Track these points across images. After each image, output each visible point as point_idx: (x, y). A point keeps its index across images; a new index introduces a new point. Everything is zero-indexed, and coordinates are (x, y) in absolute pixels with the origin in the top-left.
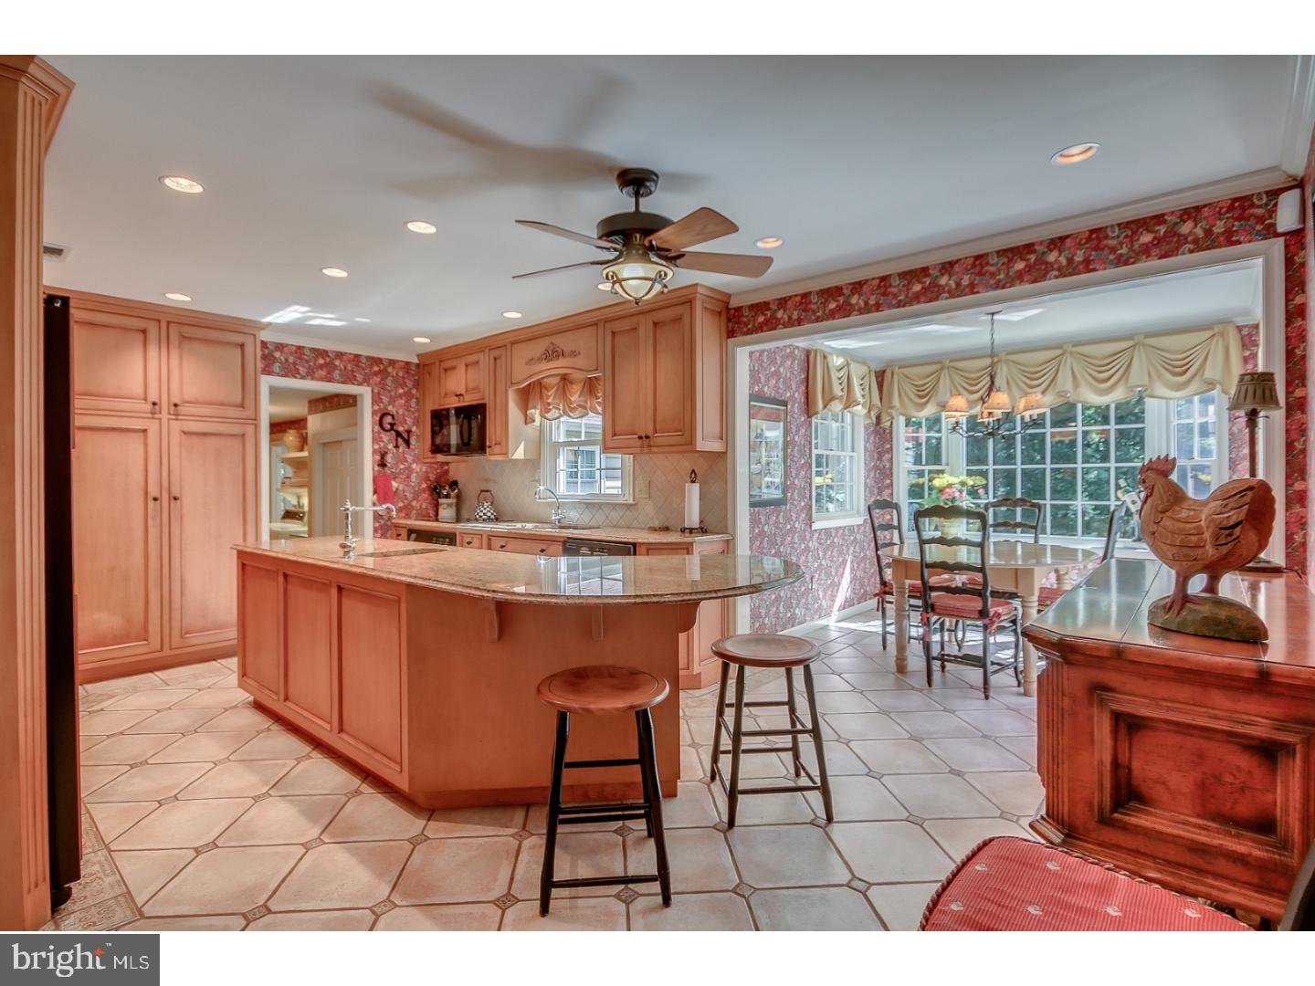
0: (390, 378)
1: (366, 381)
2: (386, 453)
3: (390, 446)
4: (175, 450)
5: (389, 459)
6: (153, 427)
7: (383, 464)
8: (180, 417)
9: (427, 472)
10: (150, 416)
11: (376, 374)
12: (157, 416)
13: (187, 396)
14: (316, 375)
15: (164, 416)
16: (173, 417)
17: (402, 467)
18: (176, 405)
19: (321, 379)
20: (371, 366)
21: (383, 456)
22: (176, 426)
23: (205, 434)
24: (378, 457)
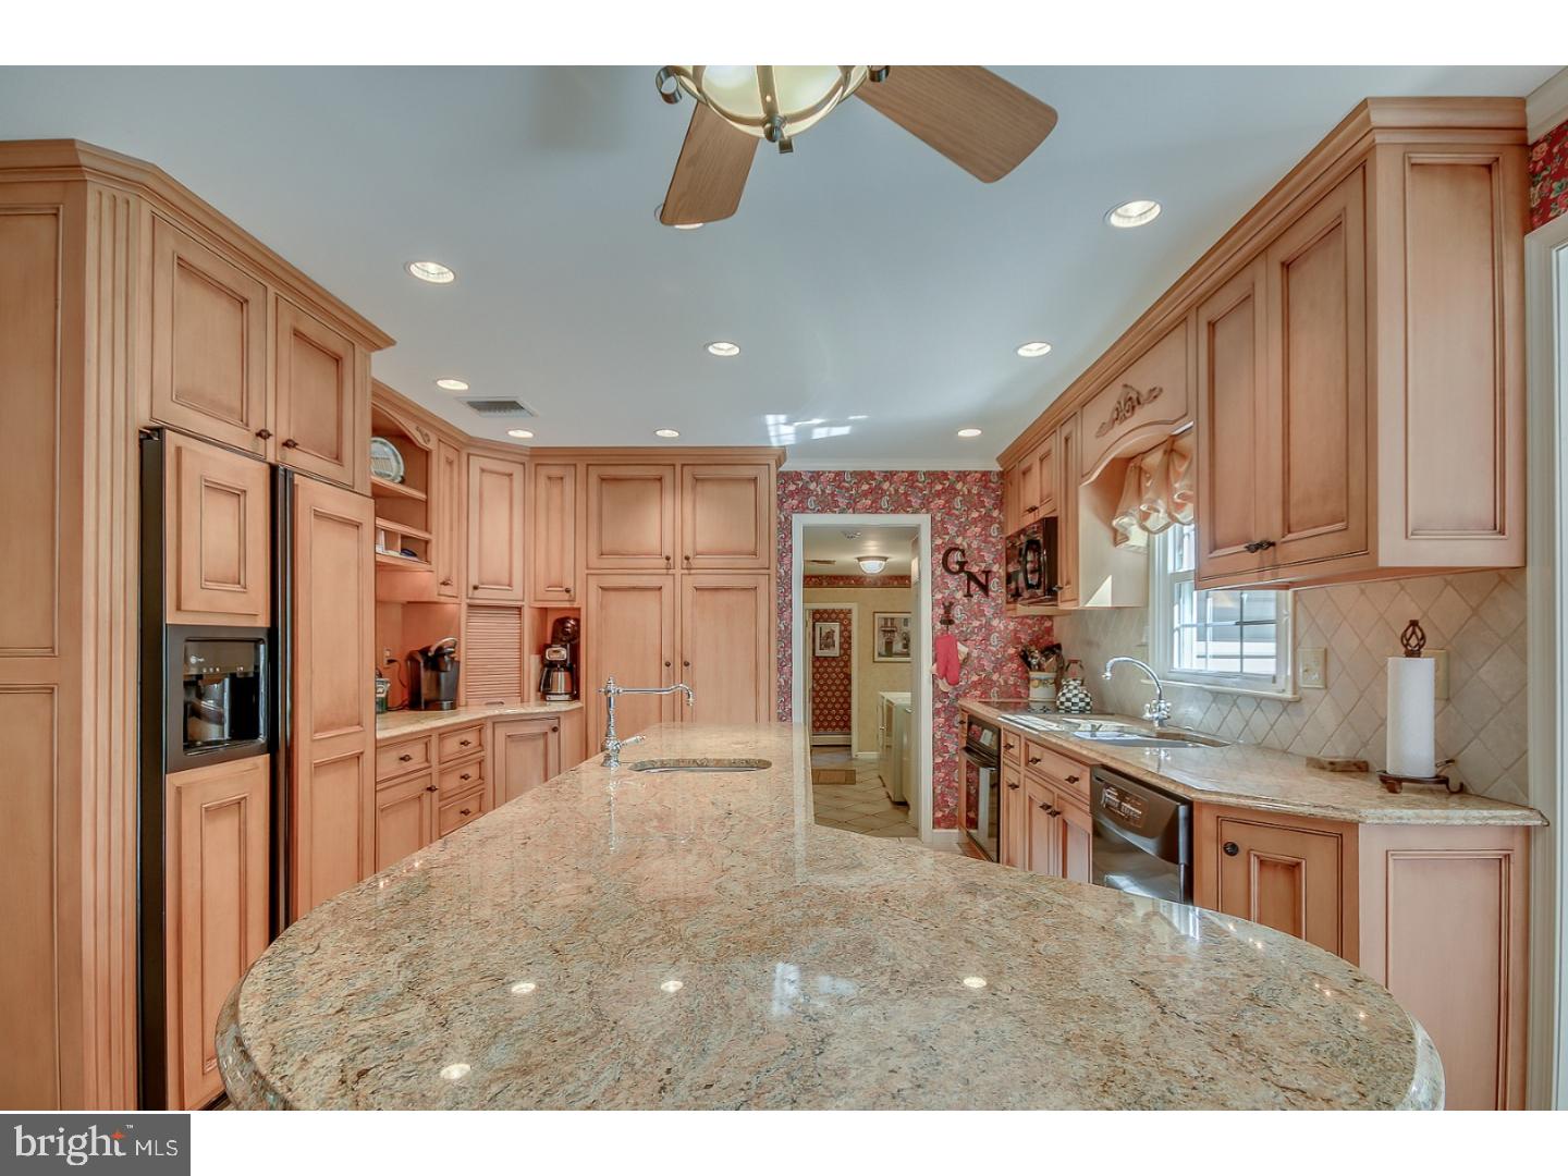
0: (960, 498)
1: (925, 505)
2: (951, 604)
3: (959, 595)
4: (687, 612)
5: (957, 613)
6: (667, 582)
7: (948, 621)
8: (693, 571)
9: (1016, 631)
10: (665, 571)
11: (938, 494)
12: (671, 571)
13: (700, 548)
14: (859, 506)
15: (678, 571)
16: (686, 571)
17: (976, 623)
18: (687, 558)
19: (866, 510)
20: (931, 484)
21: (948, 609)
22: (690, 582)
23: (716, 589)
24: (942, 611)
